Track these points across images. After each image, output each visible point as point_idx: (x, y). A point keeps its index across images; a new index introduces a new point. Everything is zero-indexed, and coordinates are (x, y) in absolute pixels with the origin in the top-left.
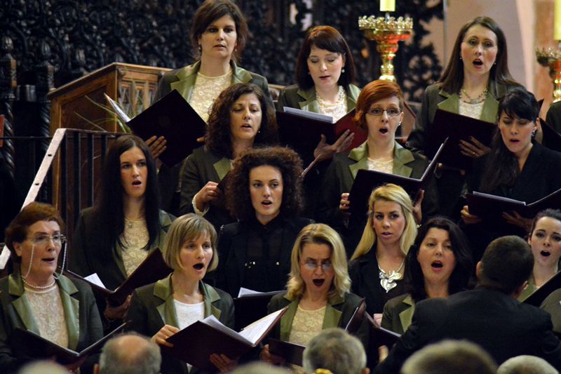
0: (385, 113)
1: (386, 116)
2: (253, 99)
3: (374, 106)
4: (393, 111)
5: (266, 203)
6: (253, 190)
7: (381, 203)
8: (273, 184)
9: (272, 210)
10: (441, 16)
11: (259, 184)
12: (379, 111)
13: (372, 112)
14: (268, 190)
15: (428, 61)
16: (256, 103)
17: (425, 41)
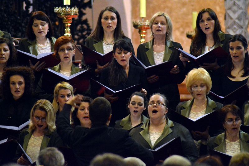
0: (66, 50)
1: (66, 52)
2: (5, 46)
3: (61, 48)
4: (69, 49)
5: (17, 92)
6: (11, 86)
7: (63, 90)
8: (20, 83)
9: (20, 95)
10: (90, 7)
11: (14, 83)
12: (63, 50)
13: (60, 50)
14: (18, 86)
15: (85, 26)
16: (7, 47)
17: (84, 18)
